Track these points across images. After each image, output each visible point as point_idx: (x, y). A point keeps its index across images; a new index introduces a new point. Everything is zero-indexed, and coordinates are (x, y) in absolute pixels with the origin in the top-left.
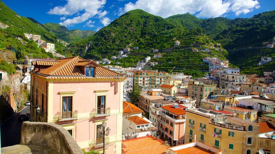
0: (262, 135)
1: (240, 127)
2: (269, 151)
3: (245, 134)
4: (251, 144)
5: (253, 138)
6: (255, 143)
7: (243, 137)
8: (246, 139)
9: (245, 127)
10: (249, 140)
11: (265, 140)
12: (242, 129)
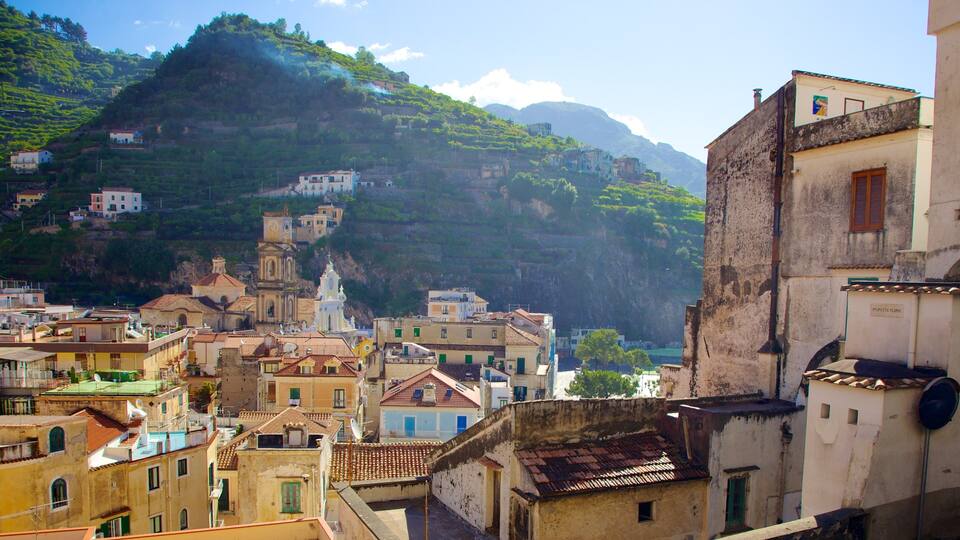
0: (98, 459)
1: (14, 448)
2: (126, 509)
3: (36, 473)
4: (65, 507)
5: (70, 476)
6: (78, 499)
7: (34, 487)
8: (45, 492)
9: (36, 439)
10: (59, 491)
11: (109, 473)
12: (26, 451)
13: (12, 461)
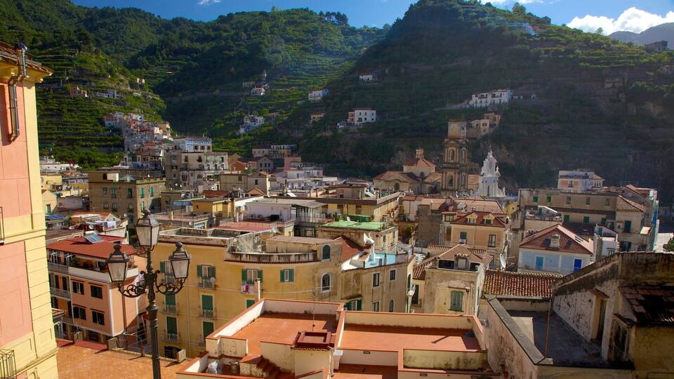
0: (346, 266)
1: (305, 255)
2: (360, 296)
3: (315, 270)
4: (328, 291)
5: (332, 274)
6: (335, 288)
7: (314, 277)
8: (319, 281)
9: (316, 251)
10: (326, 280)
11: (352, 274)
12: (311, 258)
13: (304, 262)
